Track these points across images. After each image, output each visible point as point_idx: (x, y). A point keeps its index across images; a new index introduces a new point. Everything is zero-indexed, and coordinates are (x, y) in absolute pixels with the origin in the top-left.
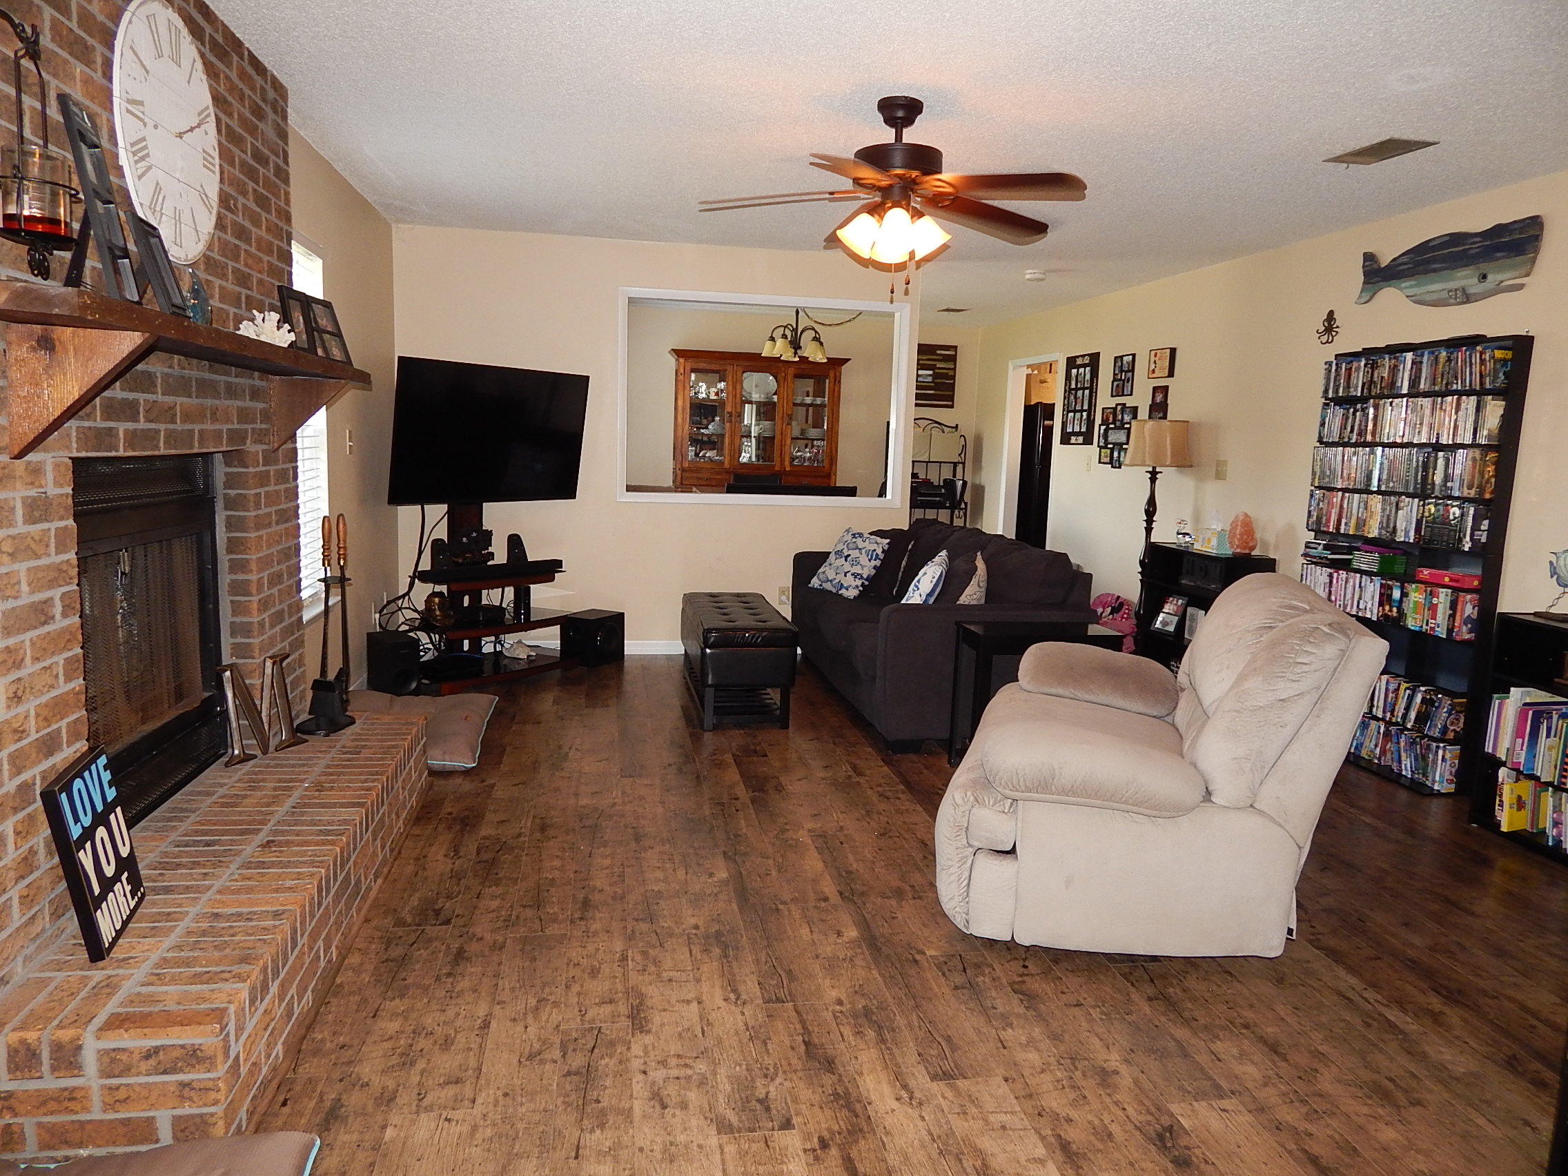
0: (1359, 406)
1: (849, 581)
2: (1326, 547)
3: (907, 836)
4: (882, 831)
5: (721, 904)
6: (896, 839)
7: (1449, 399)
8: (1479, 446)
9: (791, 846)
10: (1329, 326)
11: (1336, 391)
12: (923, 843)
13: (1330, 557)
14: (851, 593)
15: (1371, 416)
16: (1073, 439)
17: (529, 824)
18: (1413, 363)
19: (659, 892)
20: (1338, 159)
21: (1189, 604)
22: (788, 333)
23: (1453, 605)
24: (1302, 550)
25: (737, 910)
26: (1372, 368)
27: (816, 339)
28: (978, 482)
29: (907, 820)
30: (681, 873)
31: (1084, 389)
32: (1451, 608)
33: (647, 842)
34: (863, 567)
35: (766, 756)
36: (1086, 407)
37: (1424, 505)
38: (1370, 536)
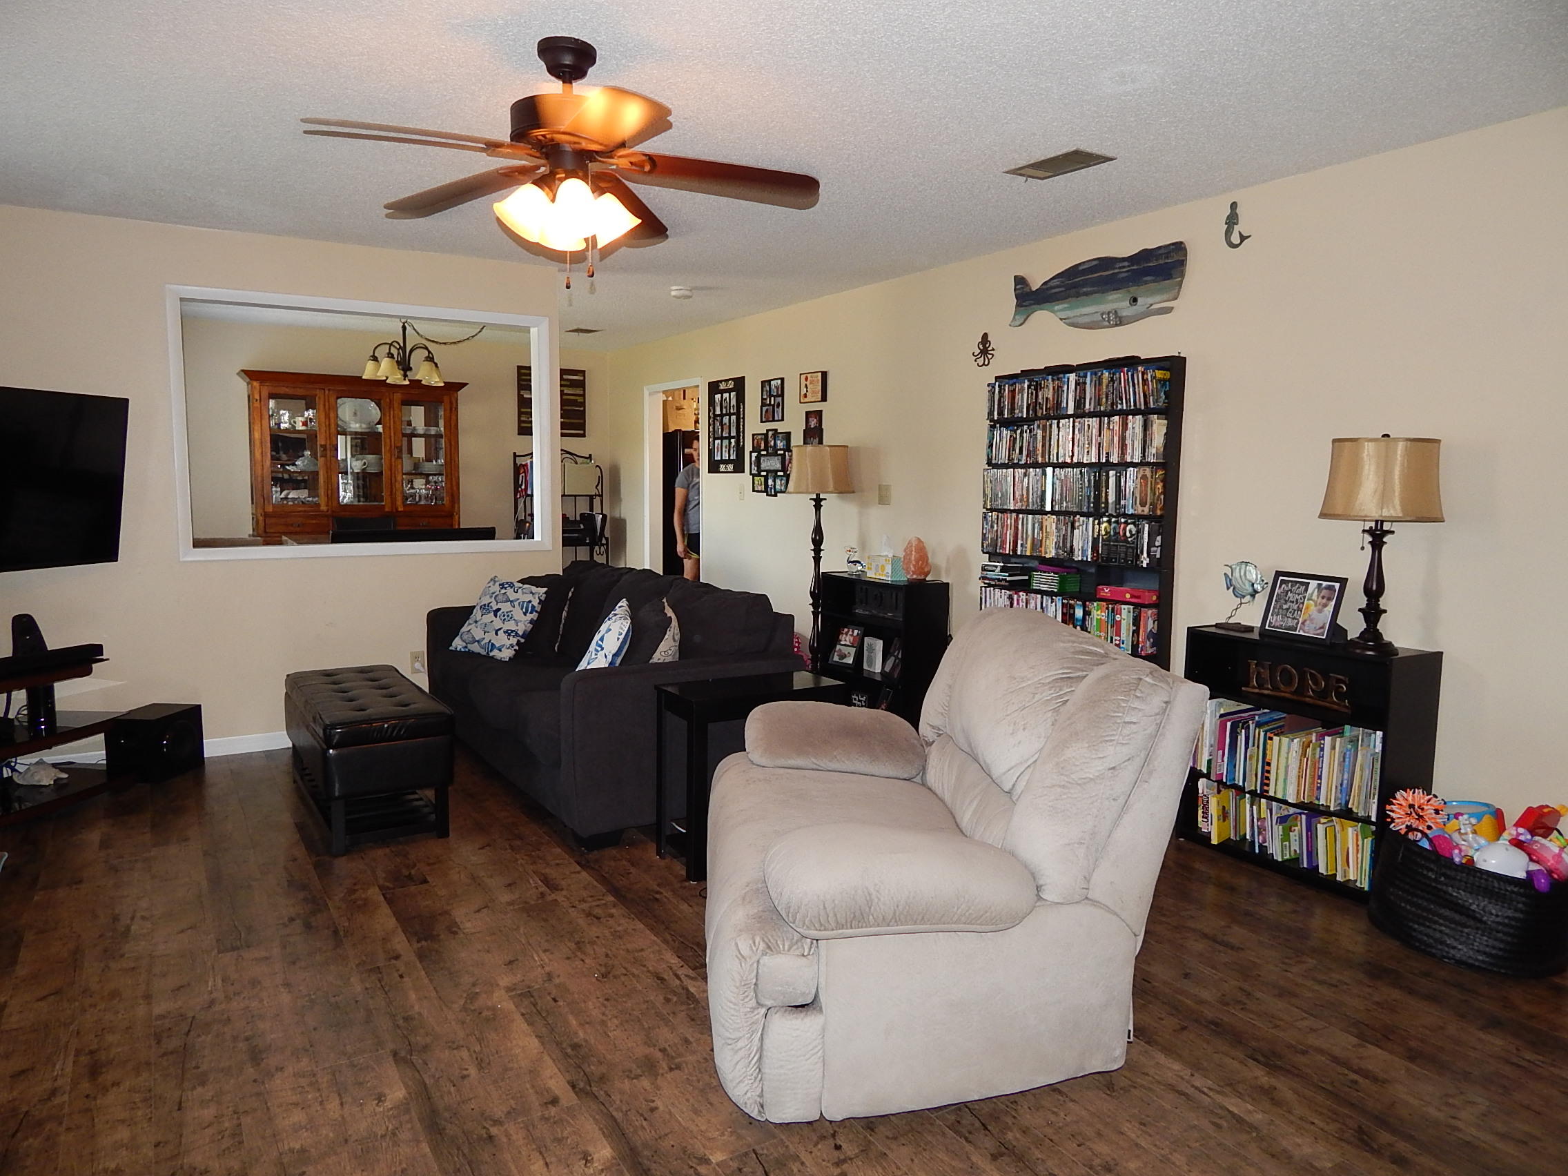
0: (1026, 427)
1: (502, 639)
2: (1003, 570)
3: (636, 972)
4: (603, 970)
5: (405, 1150)
6: (623, 978)
7: (1116, 418)
8: (1149, 464)
9: (487, 1020)
10: (985, 348)
11: (1001, 413)
12: (659, 978)
13: (1008, 579)
14: (506, 654)
15: (1040, 437)
16: (722, 468)
17: (69, 1069)
18: (1077, 384)
19: (303, 1150)
20: (1017, 172)
21: (866, 634)
22: (394, 351)
23: (1136, 621)
24: (979, 573)
25: (430, 1154)
26: (1036, 389)
27: (430, 358)
28: (617, 515)
29: (629, 946)
30: (333, 1105)
31: (730, 415)
32: (1134, 624)
33: (272, 1061)
34: (517, 622)
35: (425, 881)
36: (733, 433)
37: (1099, 524)
38: (1048, 556)
